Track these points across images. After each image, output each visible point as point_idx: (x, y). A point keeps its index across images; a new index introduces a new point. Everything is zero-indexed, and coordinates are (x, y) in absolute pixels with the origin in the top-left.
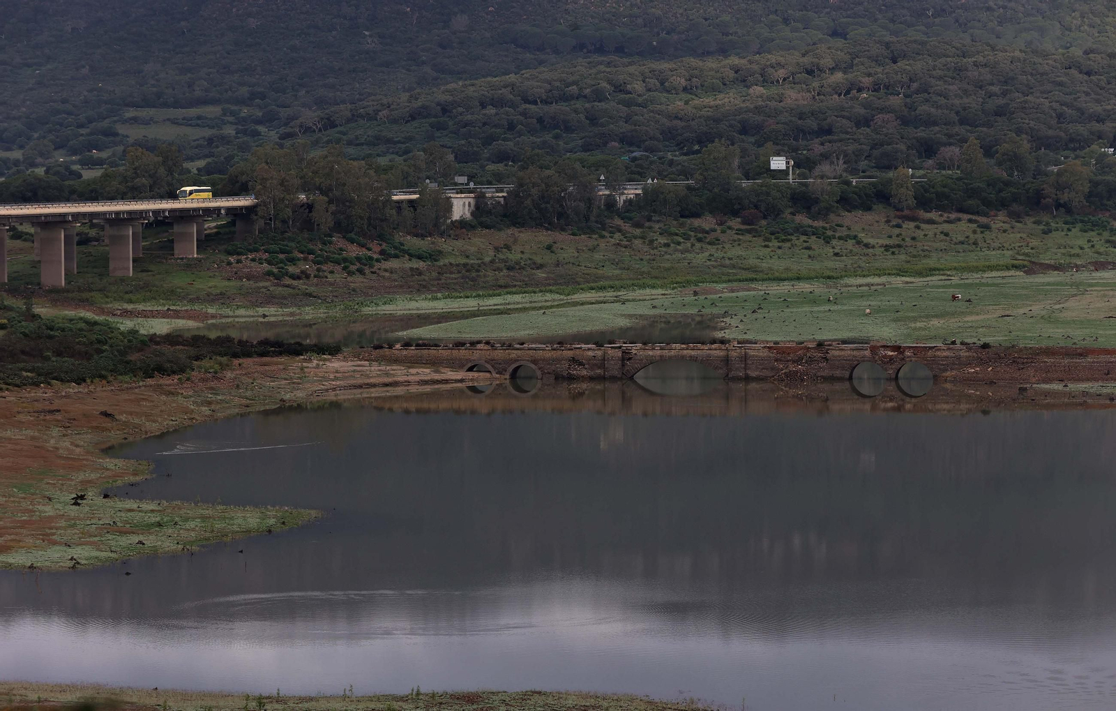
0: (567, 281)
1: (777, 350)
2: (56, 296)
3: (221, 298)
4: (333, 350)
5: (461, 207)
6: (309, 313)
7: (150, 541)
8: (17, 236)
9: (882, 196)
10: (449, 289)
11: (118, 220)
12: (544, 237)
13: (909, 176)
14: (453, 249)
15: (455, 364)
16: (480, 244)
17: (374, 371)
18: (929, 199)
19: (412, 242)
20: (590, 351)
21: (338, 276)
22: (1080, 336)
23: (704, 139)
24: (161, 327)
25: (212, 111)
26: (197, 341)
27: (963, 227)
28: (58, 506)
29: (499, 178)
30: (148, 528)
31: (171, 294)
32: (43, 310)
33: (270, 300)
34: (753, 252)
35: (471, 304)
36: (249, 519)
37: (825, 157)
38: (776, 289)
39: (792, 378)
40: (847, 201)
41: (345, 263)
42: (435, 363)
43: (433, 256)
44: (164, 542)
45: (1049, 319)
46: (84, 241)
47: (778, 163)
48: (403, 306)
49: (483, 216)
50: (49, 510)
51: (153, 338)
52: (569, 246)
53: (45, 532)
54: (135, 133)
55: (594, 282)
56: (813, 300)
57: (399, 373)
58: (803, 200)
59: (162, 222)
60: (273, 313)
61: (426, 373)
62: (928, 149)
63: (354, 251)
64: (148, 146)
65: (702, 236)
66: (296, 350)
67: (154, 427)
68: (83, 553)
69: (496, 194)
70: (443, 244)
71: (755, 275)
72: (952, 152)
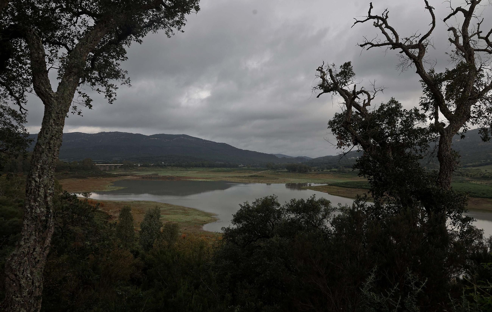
0: (147, 171)
1: (163, 176)
2: (107, 171)
3: (120, 172)
4: (129, 176)
5: (139, 165)
6: (127, 173)
7: (114, 189)
8: (104, 166)
9: (170, 165)
10: (138, 171)
11: (112, 165)
12: (146, 168)
13: (172, 164)
14: (139, 168)
15: (138, 177)
16: (141, 168)
17: (132, 177)
18: (174, 166)
19: (135, 168)
20: (149, 176)
21: (130, 170)
22: (184, 176)
23: (158, 161)
24: (116, 174)
25: (120, 158)
26: (118, 174)
27: (176, 168)
28: (107, 187)
29: (142, 163)
30: (114, 188)
31: (116, 171)
32: (106, 172)
33: (124, 172)
34: (162, 169)
35: (140, 172)
36: (122, 188)
37: (167, 163)
38: (163, 172)
39: (164, 178)
40: (168, 166)
41: (130, 169)
42: (137, 177)
43: (137, 169)
44: (115, 189)
45: (182, 174)
46: (110, 167)
47: (163, 163)
48: (134, 172)
49: (141, 166)
50: (106, 187)
51: (115, 174)
52: (147, 168)
53: (106, 189)
54: (114, 159)
55: (149, 171)
56: (165, 173)
57: (134, 177)
58: (165, 166)
59: (116, 166)
60: (124, 173)
61: (136, 177)
62: (174, 162)
63: (131, 168)
64: (115, 160)
65: (157, 168)
66: (126, 175)
67: (115, 181)
68: (109, 190)
69: (142, 164)
70: (138, 168)
71: (161, 171)
72: (175, 162)
